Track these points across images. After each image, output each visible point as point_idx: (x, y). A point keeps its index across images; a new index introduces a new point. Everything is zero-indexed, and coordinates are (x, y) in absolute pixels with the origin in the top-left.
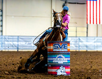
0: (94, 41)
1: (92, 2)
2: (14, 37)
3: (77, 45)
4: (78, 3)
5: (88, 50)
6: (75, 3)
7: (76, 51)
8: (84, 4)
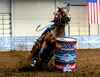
0: (96, 39)
1: (92, 3)
2: (22, 38)
3: (81, 44)
4: (80, 5)
5: (91, 48)
6: (77, 5)
7: (80, 49)
8: (85, 5)
